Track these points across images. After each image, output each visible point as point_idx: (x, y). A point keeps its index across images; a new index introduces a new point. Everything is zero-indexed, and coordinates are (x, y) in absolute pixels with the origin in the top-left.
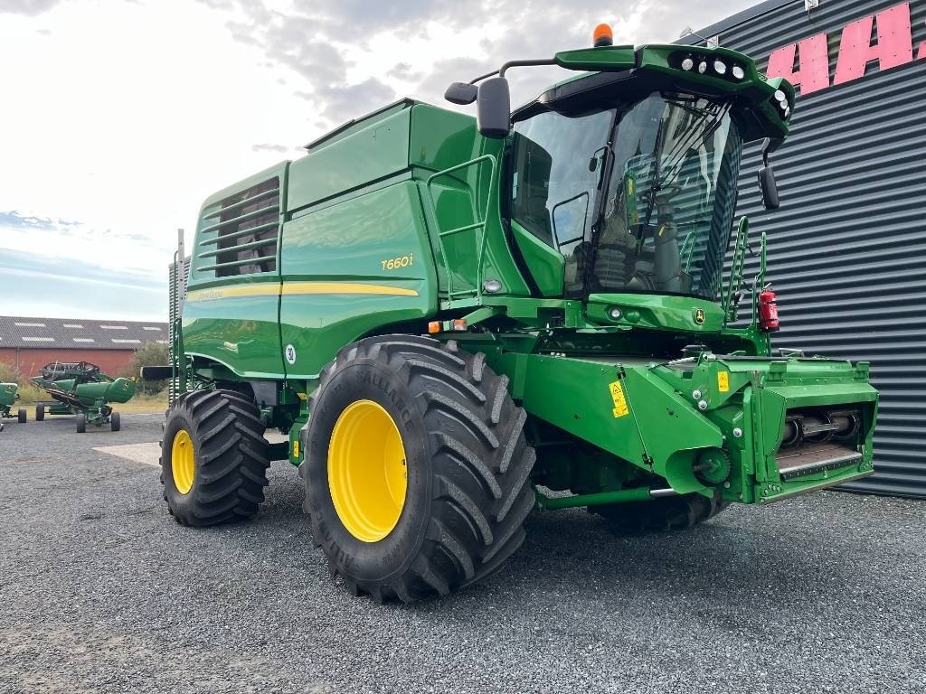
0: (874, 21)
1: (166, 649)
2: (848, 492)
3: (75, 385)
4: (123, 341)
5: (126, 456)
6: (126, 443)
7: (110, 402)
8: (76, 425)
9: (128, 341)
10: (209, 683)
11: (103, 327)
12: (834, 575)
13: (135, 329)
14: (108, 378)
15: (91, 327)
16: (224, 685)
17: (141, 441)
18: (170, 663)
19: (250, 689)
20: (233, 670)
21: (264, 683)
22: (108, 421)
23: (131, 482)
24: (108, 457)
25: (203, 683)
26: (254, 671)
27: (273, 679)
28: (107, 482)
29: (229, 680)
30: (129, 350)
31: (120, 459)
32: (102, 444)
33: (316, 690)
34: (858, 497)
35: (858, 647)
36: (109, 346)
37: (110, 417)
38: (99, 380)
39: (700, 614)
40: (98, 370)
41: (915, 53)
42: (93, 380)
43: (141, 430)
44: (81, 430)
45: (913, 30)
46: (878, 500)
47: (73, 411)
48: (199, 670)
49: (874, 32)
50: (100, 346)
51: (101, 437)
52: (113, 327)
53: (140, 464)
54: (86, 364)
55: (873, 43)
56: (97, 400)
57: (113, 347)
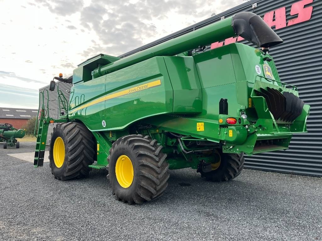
0: (274, 12)
1: (11, 225)
2: (262, 170)
3: (4, 131)
4: (24, 116)
5: (18, 157)
6: (20, 152)
7: (17, 138)
8: (3, 146)
9: (26, 116)
10: (22, 237)
11: (17, 111)
12: (248, 199)
13: (29, 111)
14: (16, 129)
15: (13, 111)
16: (27, 237)
17: (26, 152)
18: (10, 230)
19: (36, 239)
20: (32, 233)
21: (41, 237)
22: (15, 144)
23: (17, 166)
24: (12, 157)
25: (19, 237)
26: (39, 233)
27: (45, 236)
28: (8, 167)
29: (29, 236)
30: (26, 119)
31: (16, 159)
32: (11, 153)
33: (58, 240)
34: (265, 172)
35: (247, 223)
36: (19, 118)
37: (16, 143)
38: (12, 130)
39: (199, 212)
40: (12, 126)
41: (287, 24)
42: (10, 130)
43: (26, 148)
44: (5, 148)
45: (287, 16)
46: (271, 173)
47: (3, 141)
48: (20, 233)
49: (274, 16)
50: (16, 118)
51: (12, 150)
52: (21, 111)
53: (22, 160)
54: (7, 124)
55: (274, 20)
56: (11, 137)
57: (21, 118)
